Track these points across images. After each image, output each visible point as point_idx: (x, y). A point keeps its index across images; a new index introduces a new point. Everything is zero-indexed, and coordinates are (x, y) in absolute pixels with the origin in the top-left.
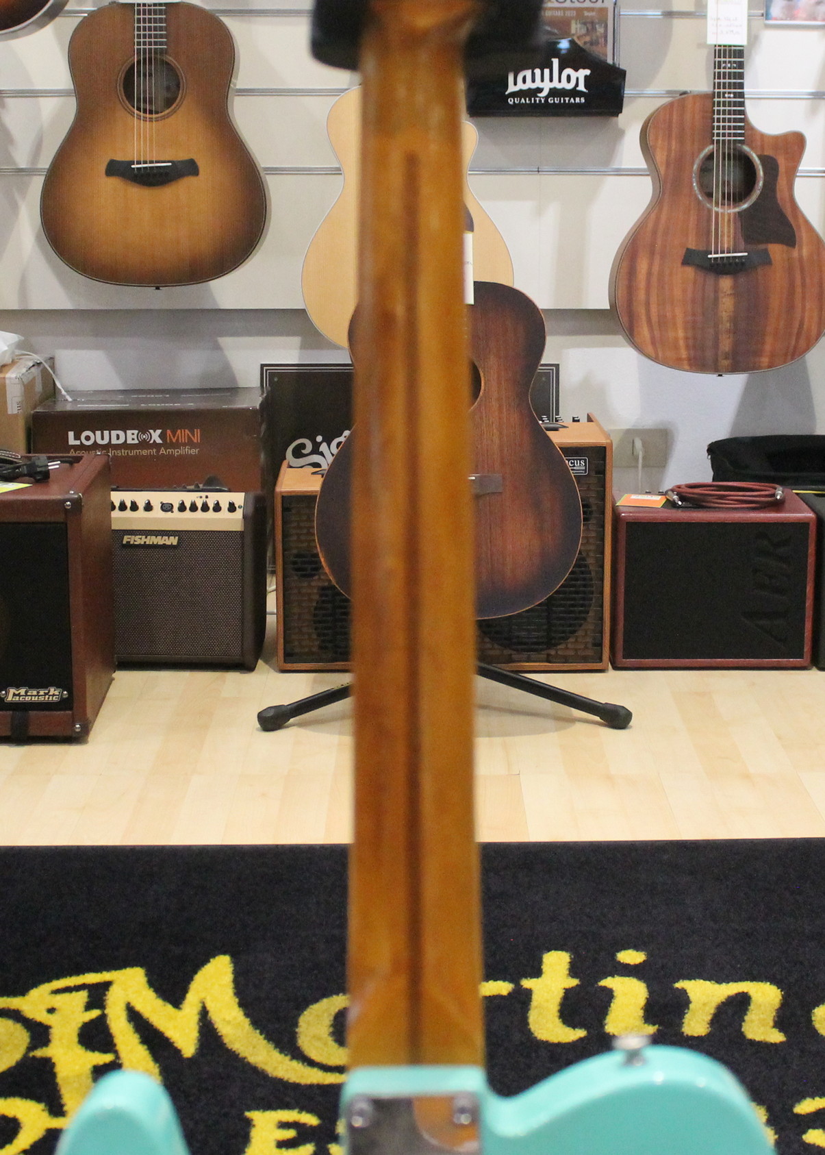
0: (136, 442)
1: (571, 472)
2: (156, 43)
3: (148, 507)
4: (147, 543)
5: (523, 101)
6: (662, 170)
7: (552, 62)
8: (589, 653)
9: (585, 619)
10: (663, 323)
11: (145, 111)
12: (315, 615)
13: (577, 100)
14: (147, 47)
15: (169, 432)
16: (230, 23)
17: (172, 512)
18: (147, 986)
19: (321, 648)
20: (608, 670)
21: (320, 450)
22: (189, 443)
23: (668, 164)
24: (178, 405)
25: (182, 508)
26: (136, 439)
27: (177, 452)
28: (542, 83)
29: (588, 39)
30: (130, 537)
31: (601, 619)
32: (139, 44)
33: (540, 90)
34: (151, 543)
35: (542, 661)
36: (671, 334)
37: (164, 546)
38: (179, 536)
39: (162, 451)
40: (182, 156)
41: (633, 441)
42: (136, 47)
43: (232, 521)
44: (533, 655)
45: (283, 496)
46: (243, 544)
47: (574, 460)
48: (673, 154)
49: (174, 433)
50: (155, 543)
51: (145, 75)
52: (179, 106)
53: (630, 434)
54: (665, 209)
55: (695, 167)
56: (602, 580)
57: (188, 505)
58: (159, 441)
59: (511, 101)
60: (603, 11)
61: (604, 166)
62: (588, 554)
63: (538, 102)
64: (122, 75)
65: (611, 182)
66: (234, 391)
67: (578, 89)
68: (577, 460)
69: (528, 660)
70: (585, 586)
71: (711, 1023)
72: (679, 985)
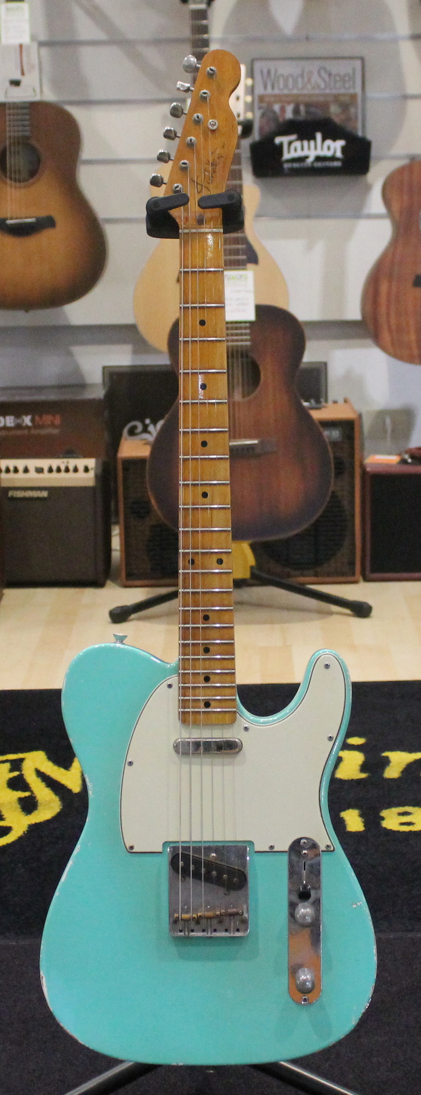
0: (13, 425)
2: (22, 132)
3: (26, 470)
4: (26, 496)
6: (397, 215)
7: (315, 136)
8: (344, 569)
9: (341, 545)
10: (399, 330)
11: (15, 181)
12: (147, 546)
13: (335, 164)
14: (16, 133)
15: (37, 416)
16: (76, 112)
17: (43, 473)
18: (47, 760)
19: (151, 569)
20: (359, 581)
21: (148, 430)
22: (52, 425)
23: (401, 213)
24: (42, 397)
25: (50, 470)
26: (13, 423)
27: (43, 432)
28: (308, 152)
29: (342, 117)
30: (13, 492)
31: (354, 545)
32: (10, 132)
33: (307, 157)
34: (29, 496)
35: (313, 576)
36: (405, 338)
37: (38, 499)
38: (49, 491)
39: (33, 432)
40: (43, 214)
41: (383, 419)
42: (7, 134)
43: (86, 479)
44: (305, 572)
45: (123, 460)
46: (94, 495)
47: (329, 430)
48: (404, 205)
49: (41, 417)
50: (32, 496)
51: (14, 154)
52: (40, 176)
53: (381, 415)
56: (354, 516)
57: (55, 468)
58: (29, 424)
59: (285, 166)
60: (353, 97)
61: (357, 213)
62: (341, 498)
65: (363, 225)
66: (83, 386)
67: (336, 155)
69: (303, 576)
70: (340, 521)
71: (402, 772)
72: (385, 754)
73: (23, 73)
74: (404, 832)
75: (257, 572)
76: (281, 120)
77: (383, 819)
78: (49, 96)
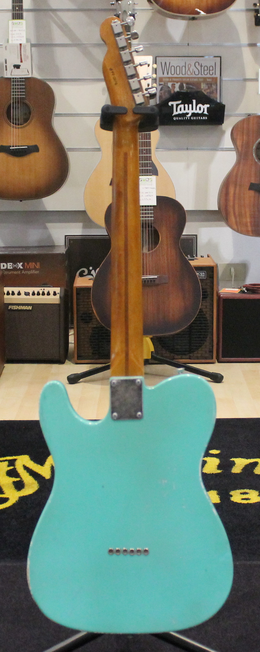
0: (11, 268)
1: (198, 277)
2: (21, 95)
3: (19, 294)
4: (19, 309)
5: (180, 118)
6: (240, 149)
7: (193, 101)
8: (207, 355)
9: (205, 341)
10: (240, 215)
11: (16, 124)
12: (90, 339)
13: (204, 118)
14: (17, 96)
15: (26, 263)
16: (52, 85)
17: (29, 296)
18: (30, 460)
19: (93, 353)
20: (216, 362)
21: (91, 273)
22: (34, 268)
23: (242, 146)
24: (29, 252)
25: (33, 294)
26: (11, 267)
27: (29, 273)
28: (188, 111)
29: (208, 91)
30: (11, 306)
31: (213, 340)
32: (13, 95)
33: (187, 114)
34: (20, 309)
35: (187, 359)
36: (244, 220)
37: (26, 310)
38: (32, 306)
39: (23, 272)
40: (32, 143)
41: (230, 269)
42: (12, 96)
43: (55, 299)
44: (184, 357)
45: (76, 288)
46: (60, 309)
47: (200, 272)
48: (244, 142)
49: (28, 264)
50: (22, 309)
51: (16, 108)
52: (31, 122)
53: (229, 265)
54: (241, 165)
55: (254, 147)
56: (213, 324)
57: (36, 293)
58: (22, 268)
59: (175, 119)
60: (215, 79)
61: (215, 148)
62: (206, 312)
63: (186, 119)
64: (6, 109)
65: (219, 154)
66: (53, 247)
67: (204, 113)
68: (201, 272)
69: (182, 359)
70: (205, 326)
71: (242, 470)
72: (232, 459)
73: (21, 61)
74: (244, 504)
75: (155, 355)
76: (172, 92)
77: (231, 496)
78: (36, 75)
